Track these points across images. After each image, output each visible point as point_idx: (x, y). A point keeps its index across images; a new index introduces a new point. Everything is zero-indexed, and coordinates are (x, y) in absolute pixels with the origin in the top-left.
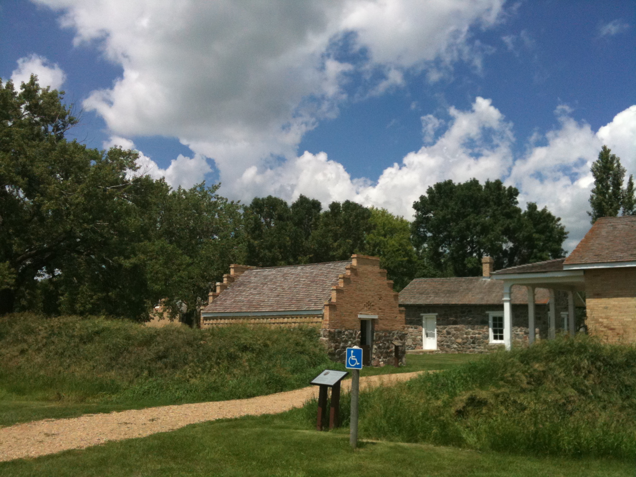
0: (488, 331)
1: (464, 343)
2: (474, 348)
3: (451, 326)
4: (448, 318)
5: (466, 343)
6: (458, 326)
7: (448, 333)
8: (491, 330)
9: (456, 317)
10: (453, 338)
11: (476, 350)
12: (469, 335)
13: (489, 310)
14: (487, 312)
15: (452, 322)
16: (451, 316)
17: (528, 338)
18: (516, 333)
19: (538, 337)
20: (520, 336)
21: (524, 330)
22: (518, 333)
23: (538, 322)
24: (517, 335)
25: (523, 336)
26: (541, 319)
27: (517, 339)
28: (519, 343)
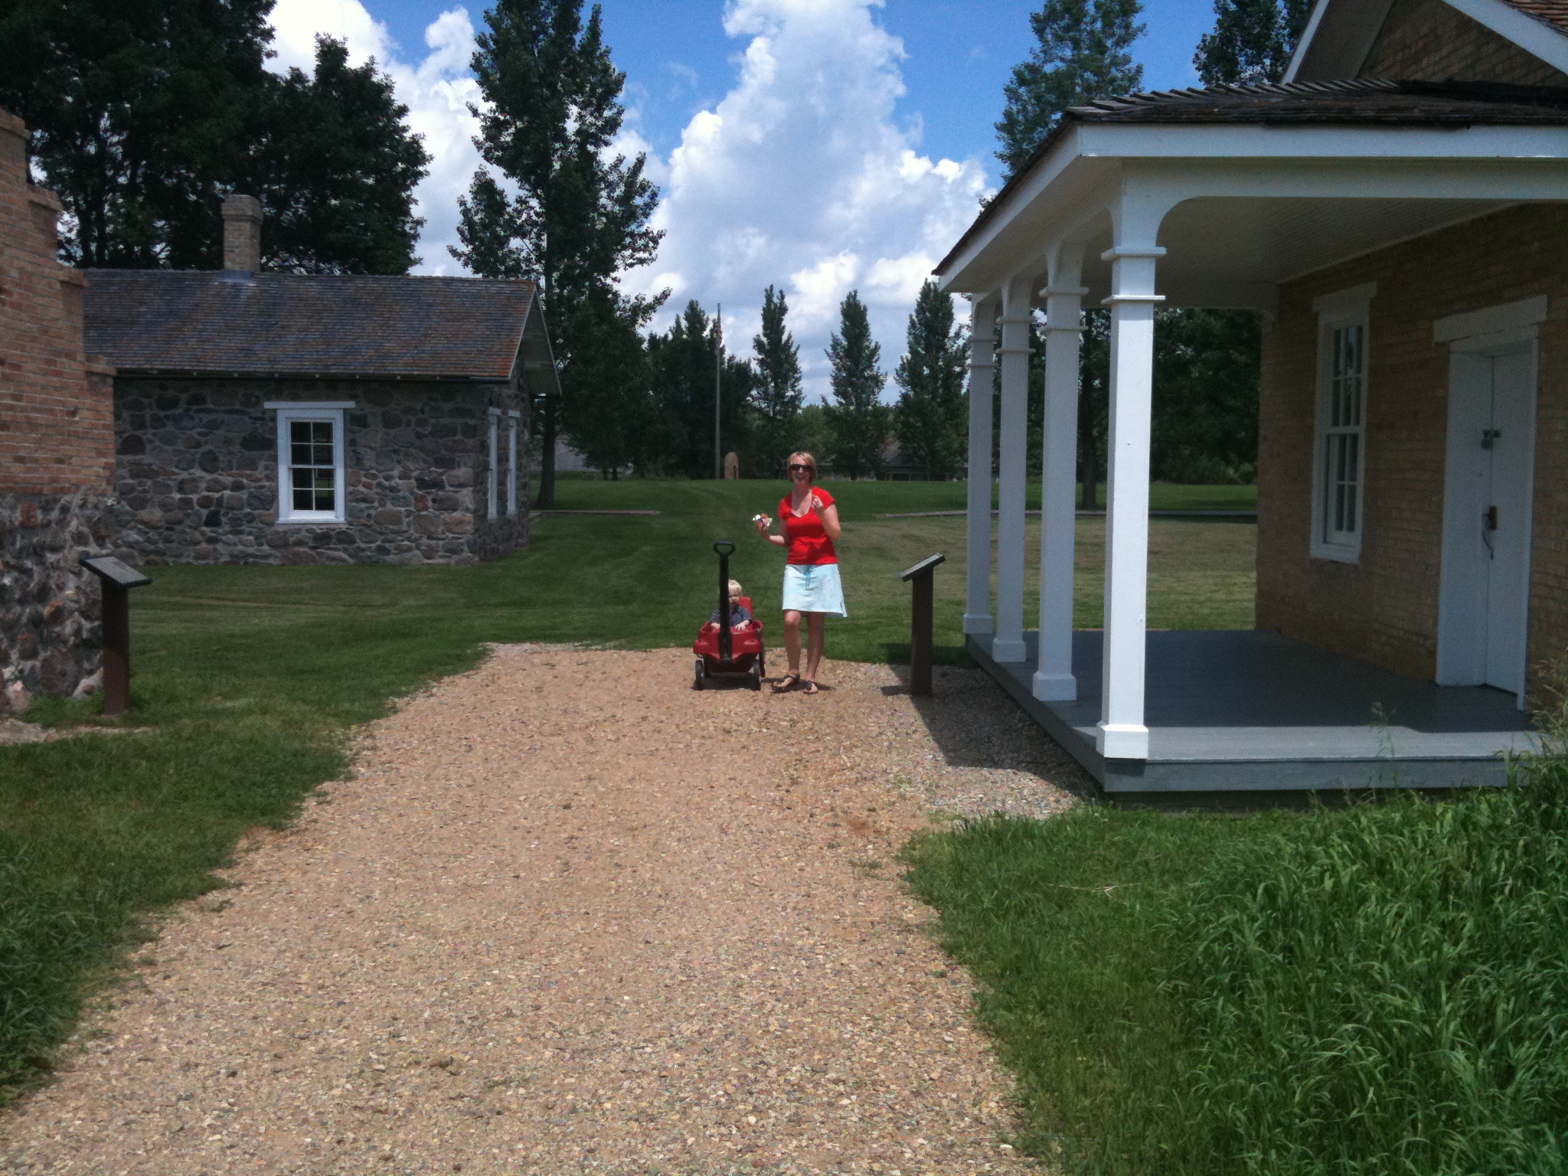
0: (273, 478)
1: (171, 525)
2: (212, 541)
5: (180, 522)
6: (146, 458)
8: (284, 474)
9: (139, 423)
10: (125, 506)
11: (220, 547)
12: (194, 491)
13: (279, 396)
14: (268, 405)
17: (430, 503)
18: (387, 483)
19: (466, 496)
20: (401, 494)
21: (415, 474)
22: (393, 483)
23: (470, 442)
24: (392, 489)
25: (412, 493)
26: (477, 432)
27: (389, 506)
28: (399, 521)
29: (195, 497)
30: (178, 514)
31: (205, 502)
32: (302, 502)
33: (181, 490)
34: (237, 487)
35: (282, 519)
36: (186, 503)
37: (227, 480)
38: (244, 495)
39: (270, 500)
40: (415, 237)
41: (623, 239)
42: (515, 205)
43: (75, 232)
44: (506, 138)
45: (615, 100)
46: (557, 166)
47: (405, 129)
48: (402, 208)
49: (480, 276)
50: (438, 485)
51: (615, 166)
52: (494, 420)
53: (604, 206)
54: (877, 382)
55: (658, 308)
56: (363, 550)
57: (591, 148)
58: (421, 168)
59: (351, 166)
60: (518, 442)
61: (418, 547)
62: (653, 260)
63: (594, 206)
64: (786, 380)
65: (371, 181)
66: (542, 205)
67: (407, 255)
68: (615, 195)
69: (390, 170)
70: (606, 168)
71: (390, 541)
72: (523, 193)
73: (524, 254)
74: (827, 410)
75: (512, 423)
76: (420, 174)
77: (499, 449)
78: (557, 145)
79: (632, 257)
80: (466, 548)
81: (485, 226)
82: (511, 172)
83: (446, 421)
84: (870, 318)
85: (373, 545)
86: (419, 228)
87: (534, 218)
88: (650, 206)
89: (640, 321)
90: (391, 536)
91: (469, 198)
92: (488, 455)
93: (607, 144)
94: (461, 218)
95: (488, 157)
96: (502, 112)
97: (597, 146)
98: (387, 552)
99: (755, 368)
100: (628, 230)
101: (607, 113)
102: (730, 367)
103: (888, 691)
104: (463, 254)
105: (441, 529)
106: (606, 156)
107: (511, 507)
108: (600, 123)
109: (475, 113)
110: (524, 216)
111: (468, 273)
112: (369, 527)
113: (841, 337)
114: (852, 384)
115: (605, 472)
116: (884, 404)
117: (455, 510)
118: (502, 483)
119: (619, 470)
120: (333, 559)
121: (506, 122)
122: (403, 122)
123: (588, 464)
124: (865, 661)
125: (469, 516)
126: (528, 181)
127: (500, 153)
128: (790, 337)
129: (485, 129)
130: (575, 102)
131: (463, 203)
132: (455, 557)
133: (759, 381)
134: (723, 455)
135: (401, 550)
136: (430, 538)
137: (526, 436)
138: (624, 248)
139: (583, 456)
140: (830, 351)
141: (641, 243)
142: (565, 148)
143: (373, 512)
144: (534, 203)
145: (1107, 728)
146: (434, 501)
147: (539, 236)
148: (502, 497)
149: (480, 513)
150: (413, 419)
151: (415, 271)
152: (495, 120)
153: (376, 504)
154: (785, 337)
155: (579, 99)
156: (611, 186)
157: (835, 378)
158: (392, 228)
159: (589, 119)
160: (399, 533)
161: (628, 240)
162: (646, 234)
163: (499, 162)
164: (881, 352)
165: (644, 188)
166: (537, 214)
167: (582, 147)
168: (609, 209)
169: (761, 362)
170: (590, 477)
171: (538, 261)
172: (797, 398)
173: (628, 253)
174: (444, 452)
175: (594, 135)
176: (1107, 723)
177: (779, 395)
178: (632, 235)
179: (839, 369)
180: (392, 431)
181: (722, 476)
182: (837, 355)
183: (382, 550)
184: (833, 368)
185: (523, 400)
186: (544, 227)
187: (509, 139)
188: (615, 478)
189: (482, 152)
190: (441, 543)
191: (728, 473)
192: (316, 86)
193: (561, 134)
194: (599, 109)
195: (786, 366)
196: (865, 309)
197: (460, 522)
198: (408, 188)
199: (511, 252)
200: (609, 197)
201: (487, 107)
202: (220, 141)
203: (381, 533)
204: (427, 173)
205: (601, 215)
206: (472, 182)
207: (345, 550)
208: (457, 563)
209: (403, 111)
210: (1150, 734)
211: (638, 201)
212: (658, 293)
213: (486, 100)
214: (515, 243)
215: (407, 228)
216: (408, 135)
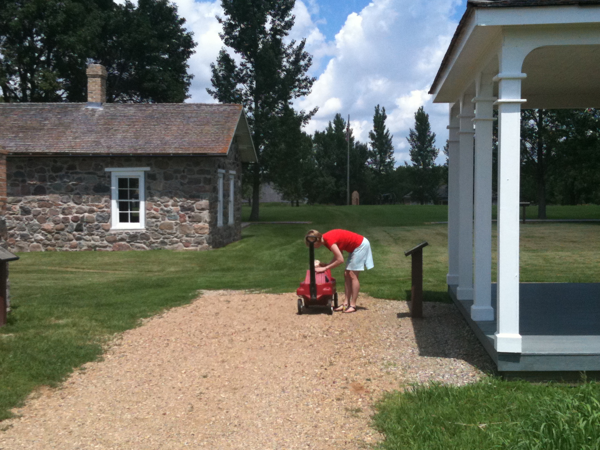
0: (109, 206)
1: (58, 231)
2: (78, 239)
3: (31, 197)
4: (24, 181)
5: (63, 230)
6: (47, 197)
7: (25, 211)
8: (114, 204)
9: (43, 179)
10: (36, 221)
11: (82, 242)
12: (70, 213)
13: (112, 165)
14: (107, 170)
15: (32, 189)
16: (32, 177)
17: (187, 218)
18: (166, 209)
19: (206, 215)
20: (172, 214)
21: (180, 204)
22: (168, 209)
23: (207, 187)
24: (168, 212)
25: (178, 213)
26: (211, 182)
27: (167, 221)
28: (172, 228)
29: (70, 217)
30: (61, 225)
31: (75, 220)
32: (123, 218)
33: (63, 213)
34: (91, 211)
35: (113, 227)
36: (66, 220)
37: (85, 207)
38: (94, 215)
39: (108, 218)
40: (189, 84)
41: (294, 83)
42: (239, 67)
43: (17, 85)
44: (236, 33)
45: (291, 12)
46: (261, 46)
47: (184, 30)
48: (181, 69)
49: (222, 103)
50: (191, 209)
51: (291, 46)
52: (222, 176)
53: (285, 66)
54: (434, 153)
55: (312, 117)
56: (154, 243)
57: (278, 37)
58: (192, 49)
59: (157, 49)
60: (235, 187)
61: (181, 242)
62: (310, 93)
63: (280, 66)
64: (386, 152)
65: (166, 56)
66: (253, 67)
67: (184, 93)
68: (291, 60)
69: (176, 50)
70: (286, 47)
71: (167, 238)
72: (244, 61)
73: (243, 92)
74: (409, 168)
75: (232, 177)
76: (191, 52)
77: (224, 190)
78: (261, 36)
79: (299, 91)
80: (205, 241)
81: (225, 78)
82: (238, 50)
83: (196, 176)
84: (430, 120)
85: (159, 240)
86: (191, 80)
87: (249, 73)
88: (307, 66)
89: (303, 124)
90: (167, 236)
91: (216, 64)
92: (217, 193)
93: (286, 34)
94: (212, 74)
95: (227, 43)
96: (234, 20)
97: (281, 36)
98: (166, 244)
99: (370, 147)
100: (296, 78)
101: (287, 19)
102: (357, 147)
103: (401, 315)
104: (214, 92)
105: (193, 231)
106: (286, 41)
107: (231, 220)
108: (283, 24)
109: (220, 21)
110: (244, 72)
111: (216, 102)
112: (156, 231)
113: (415, 130)
114: (420, 155)
115: (292, 202)
116: (437, 165)
117: (200, 222)
118: (225, 208)
119: (300, 201)
120: (139, 248)
121: (235, 25)
122: (183, 26)
123: (283, 198)
124: (394, 299)
125: (207, 225)
126: (246, 54)
127: (232, 41)
128: (388, 131)
129: (225, 29)
130: (271, 14)
131: (213, 66)
132: (200, 246)
133: (372, 154)
134: (351, 192)
135: (173, 243)
136: (187, 236)
137: (240, 183)
138: (295, 87)
139: (281, 195)
140: (409, 138)
141: (304, 84)
142: (265, 37)
143: (159, 223)
144: (249, 65)
145: (498, 336)
146: (189, 217)
147: (251, 82)
148: (225, 215)
149: (213, 223)
150: (179, 176)
151: (187, 101)
152: (230, 24)
153: (160, 219)
154: (385, 131)
155: (273, 12)
156: (288, 55)
157: (412, 152)
158: (177, 80)
159: (277, 22)
160: (171, 234)
161: (297, 83)
162: (306, 79)
163: (232, 45)
164: (436, 138)
165: (304, 56)
166: (251, 71)
167: (274, 36)
168: (288, 67)
169: (373, 145)
170: (285, 205)
171: (251, 95)
172: (392, 163)
173: (297, 89)
174: (194, 192)
175: (279, 30)
176: (499, 333)
177: (382, 161)
178: (299, 80)
179: (414, 147)
180: (169, 182)
181: (351, 203)
182: (413, 140)
183: (163, 243)
184: (411, 146)
185: (238, 166)
186: (255, 78)
187: (237, 34)
188: (298, 205)
189: (224, 41)
190: (193, 239)
191: (354, 202)
192: (138, 9)
193: (263, 31)
194: (283, 17)
195: (386, 146)
196: (427, 115)
197: (202, 228)
198: (185, 60)
199: (237, 90)
200: (288, 61)
201: (226, 18)
202: (89, 38)
203: (162, 234)
204: (195, 52)
205: (283, 70)
206: (218, 56)
207: (145, 243)
208: (201, 249)
209: (183, 21)
210: (522, 339)
211: (302, 63)
212: (312, 109)
213: (226, 14)
214: (239, 86)
215: (185, 80)
216: (185, 33)
